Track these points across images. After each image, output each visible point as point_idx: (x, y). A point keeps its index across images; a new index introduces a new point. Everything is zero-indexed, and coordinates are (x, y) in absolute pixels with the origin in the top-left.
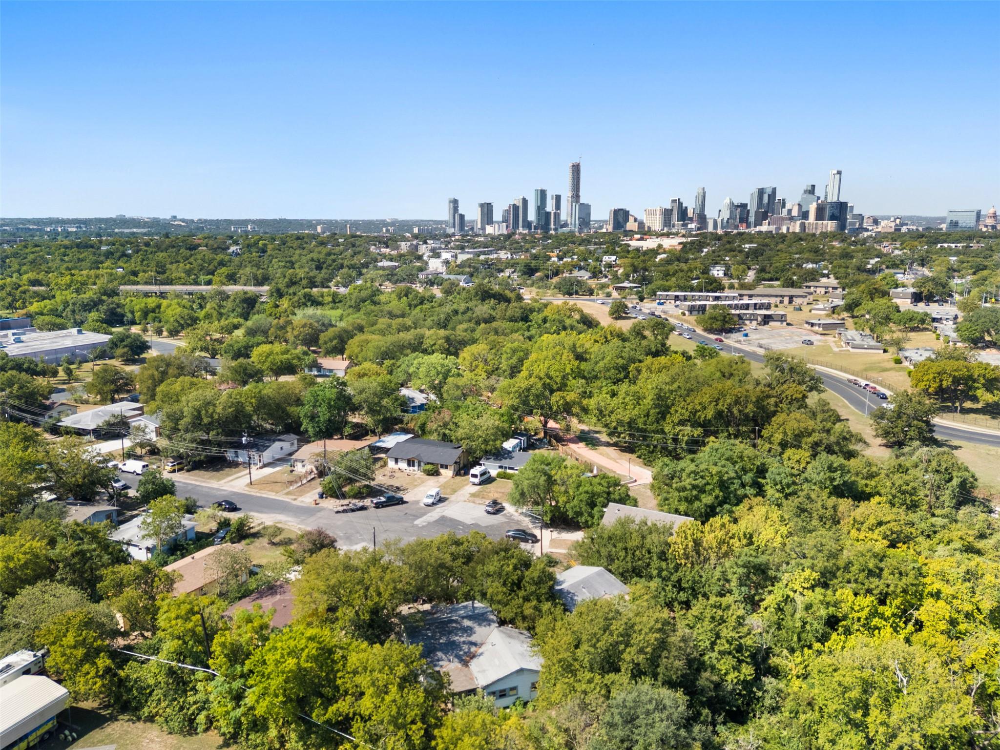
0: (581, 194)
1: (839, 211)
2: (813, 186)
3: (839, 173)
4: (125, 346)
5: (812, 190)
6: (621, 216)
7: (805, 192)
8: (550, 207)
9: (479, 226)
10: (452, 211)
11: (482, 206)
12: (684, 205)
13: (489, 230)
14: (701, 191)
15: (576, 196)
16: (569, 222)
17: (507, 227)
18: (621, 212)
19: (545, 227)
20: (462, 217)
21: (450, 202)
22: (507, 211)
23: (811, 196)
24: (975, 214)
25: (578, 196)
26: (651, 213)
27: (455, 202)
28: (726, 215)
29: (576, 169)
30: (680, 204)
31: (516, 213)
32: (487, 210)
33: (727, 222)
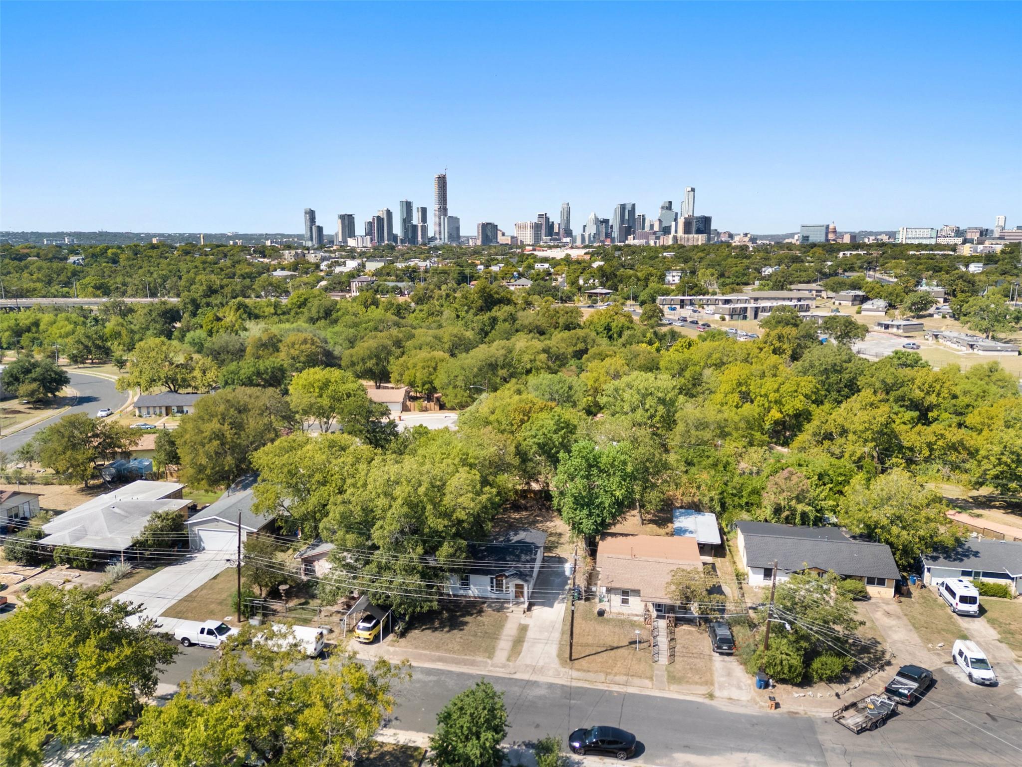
0: (448, 207)
1: (703, 225)
2: (670, 203)
3: (693, 190)
4: (35, 380)
5: (669, 206)
6: (489, 231)
7: (663, 208)
8: (416, 220)
9: (340, 239)
10: (308, 223)
11: (342, 217)
12: (551, 220)
13: (351, 242)
14: (566, 206)
15: (443, 209)
16: (437, 236)
17: (372, 240)
18: (489, 227)
19: (413, 240)
20: (320, 229)
21: (306, 213)
22: (370, 224)
23: (668, 212)
24: (824, 228)
25: (445, 209)
26: (520, 227)
27: (311, 215)
28: (592, 230)
29: (442, 182)
30: (547, 219)
31: (380, 225)
32: (348, 222)
33: (594, 237)
